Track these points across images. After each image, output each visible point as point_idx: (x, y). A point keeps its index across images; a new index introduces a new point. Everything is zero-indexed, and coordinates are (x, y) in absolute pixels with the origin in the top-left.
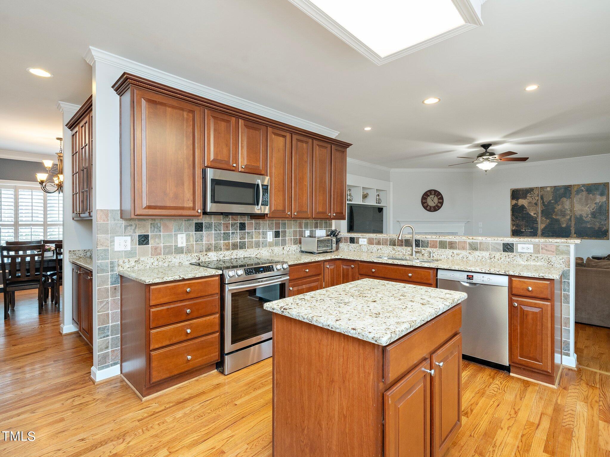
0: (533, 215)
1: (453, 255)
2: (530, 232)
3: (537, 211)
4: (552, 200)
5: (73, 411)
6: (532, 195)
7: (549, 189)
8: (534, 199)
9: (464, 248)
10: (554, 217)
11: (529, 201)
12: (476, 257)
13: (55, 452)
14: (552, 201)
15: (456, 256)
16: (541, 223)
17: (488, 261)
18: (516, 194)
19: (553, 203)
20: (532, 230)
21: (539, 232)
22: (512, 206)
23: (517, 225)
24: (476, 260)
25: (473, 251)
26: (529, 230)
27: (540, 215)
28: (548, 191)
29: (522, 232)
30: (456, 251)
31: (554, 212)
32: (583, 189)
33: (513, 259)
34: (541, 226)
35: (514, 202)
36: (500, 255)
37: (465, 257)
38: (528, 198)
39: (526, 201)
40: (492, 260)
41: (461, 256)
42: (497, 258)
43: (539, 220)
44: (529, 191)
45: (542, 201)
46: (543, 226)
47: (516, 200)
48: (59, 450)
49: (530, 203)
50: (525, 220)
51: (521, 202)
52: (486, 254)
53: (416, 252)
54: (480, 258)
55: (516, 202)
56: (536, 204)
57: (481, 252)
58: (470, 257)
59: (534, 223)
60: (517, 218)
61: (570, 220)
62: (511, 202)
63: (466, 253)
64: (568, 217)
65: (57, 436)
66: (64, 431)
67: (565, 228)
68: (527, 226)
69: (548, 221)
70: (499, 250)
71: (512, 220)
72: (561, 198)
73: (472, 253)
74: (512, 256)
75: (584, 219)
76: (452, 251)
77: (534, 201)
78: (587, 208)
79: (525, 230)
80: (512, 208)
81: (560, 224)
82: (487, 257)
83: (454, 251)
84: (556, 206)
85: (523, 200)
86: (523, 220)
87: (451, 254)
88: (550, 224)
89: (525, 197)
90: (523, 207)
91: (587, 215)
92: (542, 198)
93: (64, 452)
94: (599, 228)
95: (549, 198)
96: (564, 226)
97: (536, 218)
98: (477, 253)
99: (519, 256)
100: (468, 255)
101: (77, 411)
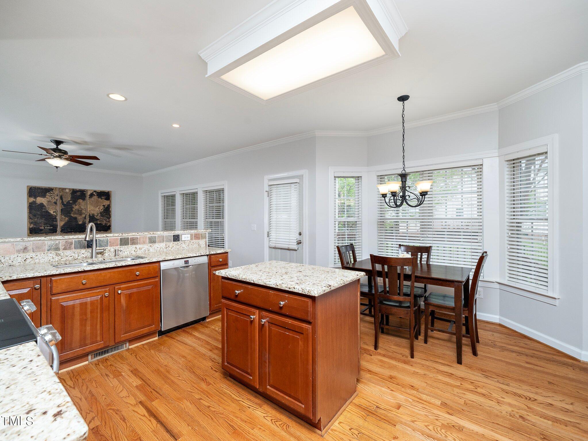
0: (53, 213)
1: (136, 250)
2: (49, 229)
3: (56, 209)
4: (70, 200)
6: (52, 195)
7: (67, 191)
8: (53, 198)
9: (144, 243)
10: (72, 215)
11: (48, 200)
12: (156, 248)
14: (71, 202)
15: (139, 250)
16: (61, 221)
17: (165, 250)
18: (33, 192)
19: (71, 203)
20: (52, 228)
21: (59, 229)
22: (30, 203)
23: (35, 223)
24: (156, 251)
25: (153, 244)
26: (49, 228)
27: (59, 213)
28: (67, 193)
29: (41, 230)
30: (138, 246)
31: (73, 211)
32: (95, 194)
33: (180, 246)
34: (60, 224)
35: (32, 199)
36: (172, 244)
37: (147, 250)
38: (47, 196)
39: (45, 199)
40: (168, 249)
41: (143, 249)
42: (170, 247)
43: (58, 218)
44: (49, 190)
45: (61, 201)
46: (62, 223)
47: (34, 198)
49: (49, 201)
50: (44, 218)
51: (40, 200)
52: (163, 245)
53: (98, 253)
54: (159, 249)
55: (34, 200)
56: (56, 203)
57: (160, 244)
58: (151, 250)
59: (53, 221)
60: (35, 216)
61: (85, 218)
62: (28, 199)
63: (147, 247)
64: (84, 216)
67: (81, 225)
68: (47, 224)
69: (67, 219)
70: (170, 241)
71: (30, 218)
72: (78, 199)
73: (153, 246)
74: (179, 244)
75: (96, 217)
76: (134, 246)
77: (54, 201)
78: (97, 209)
79: (45, 228)
80: (30, 205)
81: (77, 221)
82: (163, 248)
83: (137, 247)
84: (74, 206)
85: (42, 198)
86: (41, 218)
87: (134, 249)
88: (68, 222)
89: (44, 196)
90: (42, 205)
91: (98, 214)
92: (61, 198)
94: (106, 224)
95: (68, 198)
96: (80, 223)
97: (56, 216)
98: (156, 245)
99: (184, 244)
100: (149, 248)
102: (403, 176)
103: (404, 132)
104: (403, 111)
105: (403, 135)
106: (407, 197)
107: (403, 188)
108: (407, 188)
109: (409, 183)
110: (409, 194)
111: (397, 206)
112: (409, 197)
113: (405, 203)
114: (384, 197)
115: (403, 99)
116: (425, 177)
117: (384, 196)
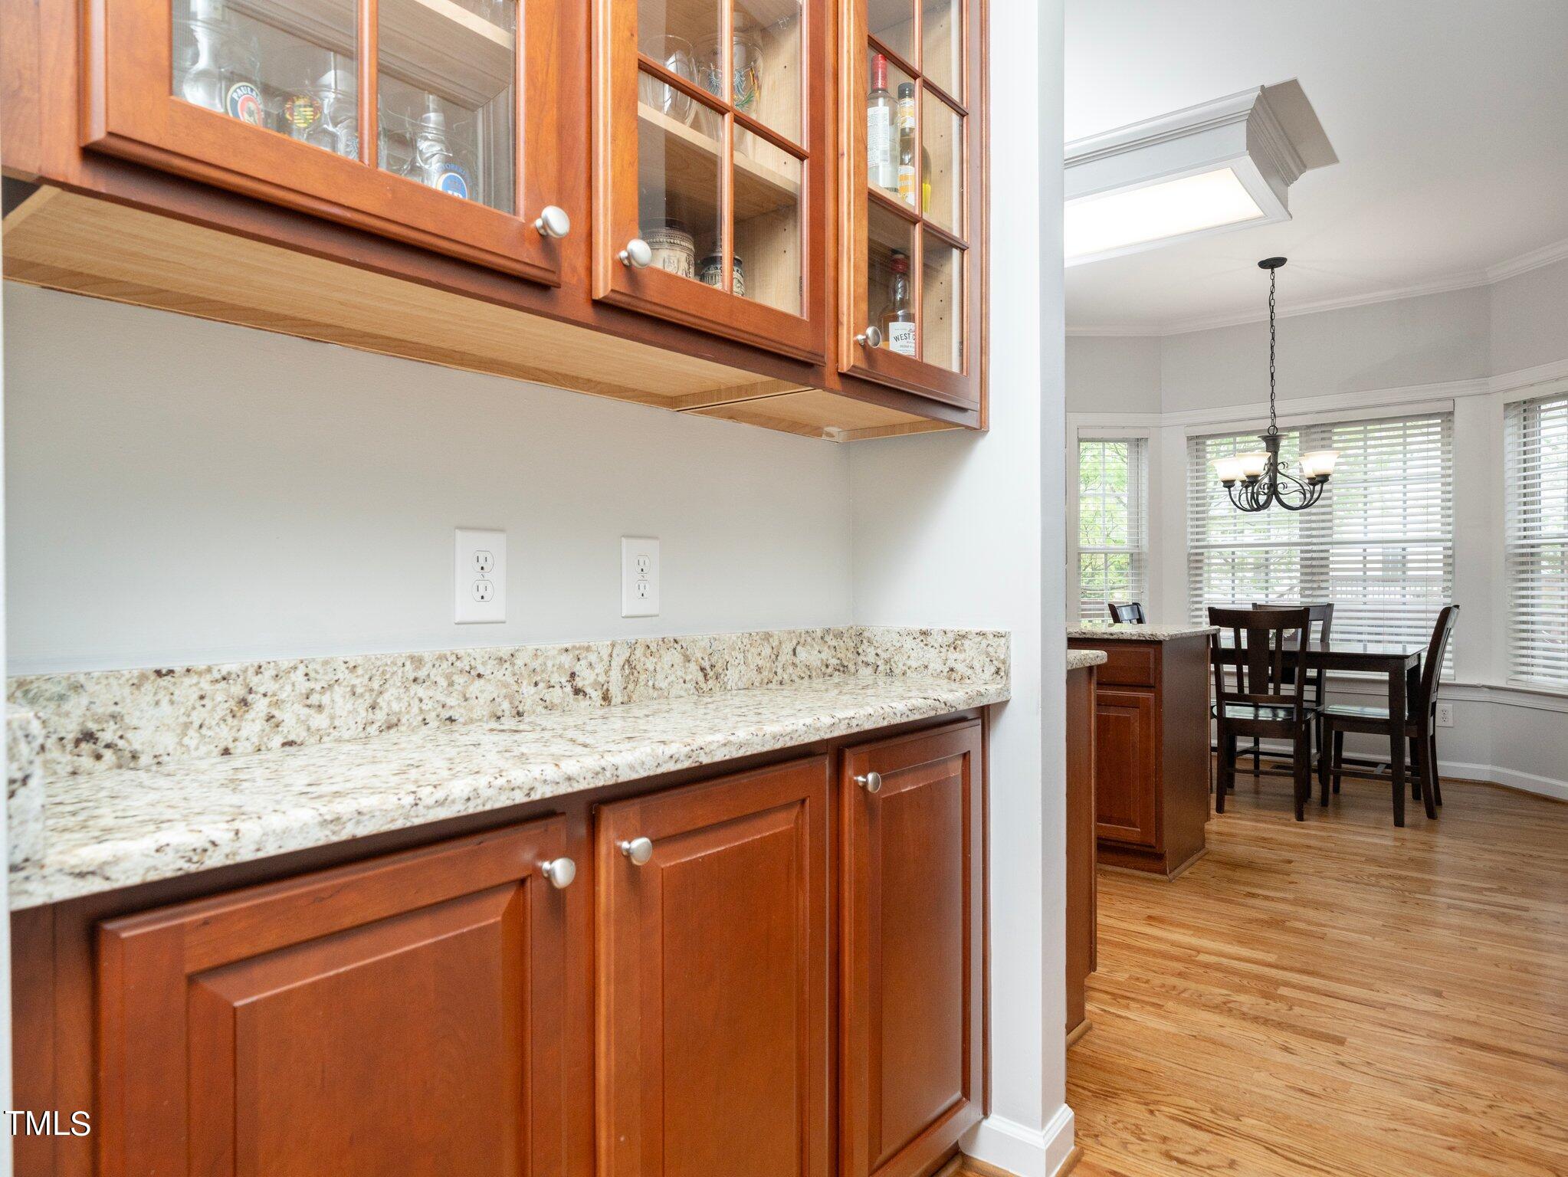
5: (1233, 1124)
13: (1352, 1066)
48: (1342, 1064)
65: (1323, 1093)
66: (1302, 1090)
93: (1337, 1054)
101: (1226, 1113)
102: (1272, 442)
103: (1273, 339)
104: (1272, 293)
105: (1272, 347)
106: (1280, 488)
107: (1273, 467)
108: (1280, 467)
109: (1283, 455)
110: (1286, 480)
111: (1260, 508)
112: (1285, 487)
113: (1274, 501)
114: (1229, 487)
115: (1272, 264)
116: (1315, 440)
117: (1229, 484)
